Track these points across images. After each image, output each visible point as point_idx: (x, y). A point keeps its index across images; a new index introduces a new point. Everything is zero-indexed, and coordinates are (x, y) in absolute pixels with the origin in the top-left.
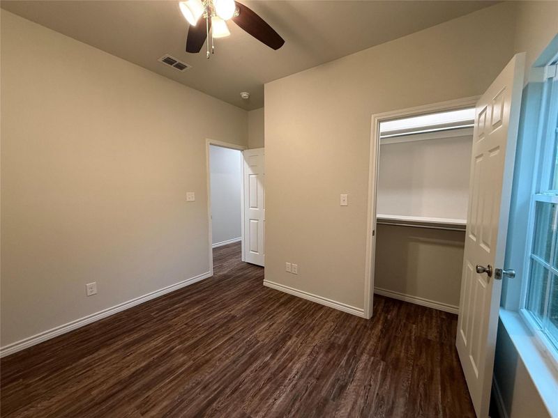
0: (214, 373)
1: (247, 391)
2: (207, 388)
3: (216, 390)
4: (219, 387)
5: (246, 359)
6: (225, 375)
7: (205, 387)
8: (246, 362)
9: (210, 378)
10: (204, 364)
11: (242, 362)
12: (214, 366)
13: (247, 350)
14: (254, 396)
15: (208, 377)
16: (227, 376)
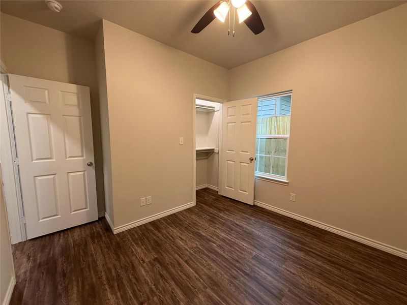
0: (223, 273)
1: (238, 256)
2: (235, 276)
3: (237, 271)
4: (235, 270)
5: (213, 255)
6: (225, 266)
7: (234, 277)
8: (215, 255)
9: (227, 275)
10: (212, 280)
11: (215, 257)
12: (216, 273)
13: (204, 253)
14: (242, 254)
15: (225, 276)
16: (225, 265)
